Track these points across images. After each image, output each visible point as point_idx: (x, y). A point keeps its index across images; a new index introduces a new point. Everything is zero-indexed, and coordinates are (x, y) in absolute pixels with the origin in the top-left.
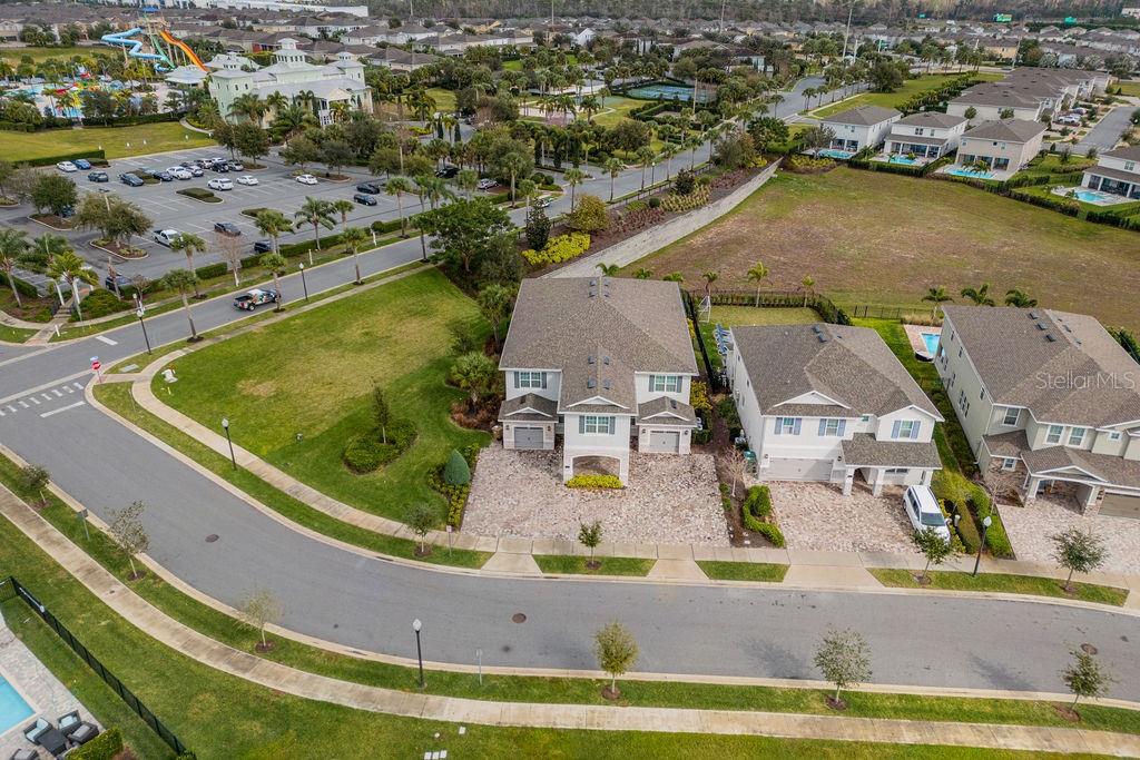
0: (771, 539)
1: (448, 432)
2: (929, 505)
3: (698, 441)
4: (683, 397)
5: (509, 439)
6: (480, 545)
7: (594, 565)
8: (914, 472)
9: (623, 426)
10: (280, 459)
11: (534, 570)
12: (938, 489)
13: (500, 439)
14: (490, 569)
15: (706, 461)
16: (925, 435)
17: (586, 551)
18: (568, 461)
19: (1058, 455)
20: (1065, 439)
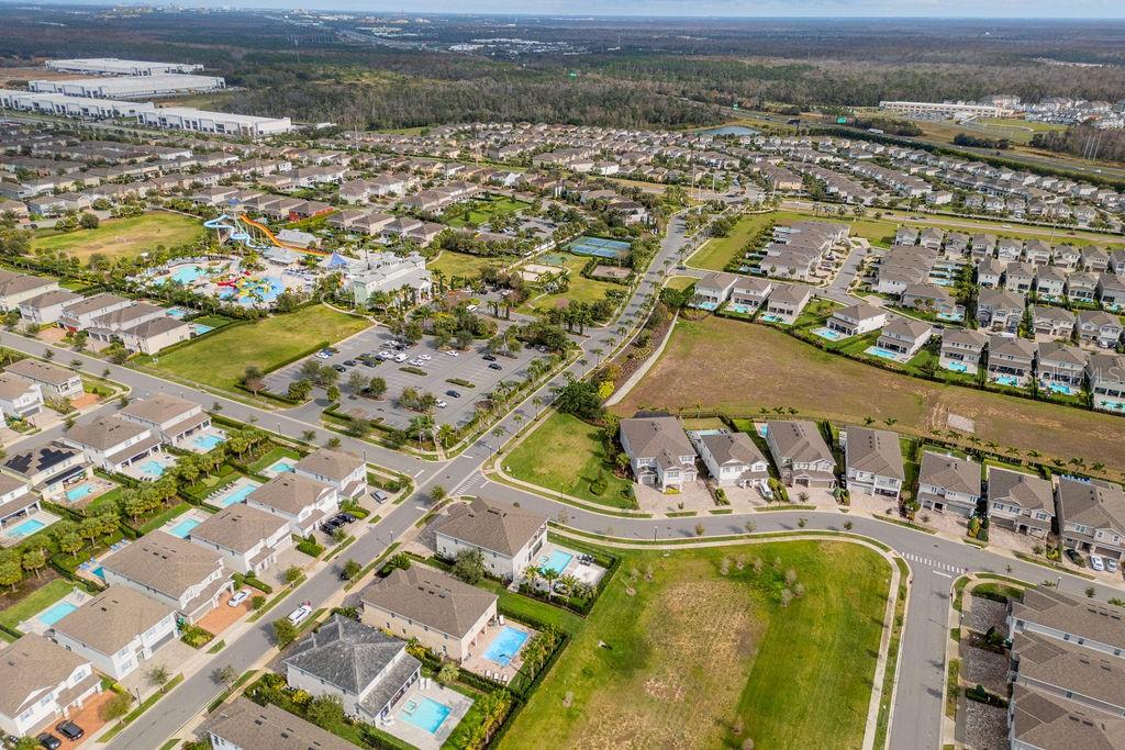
0: (726, 503)
1: (619, 480)
2: (767, 489)
3: (698, 476)
4: (693, 463)
5: (640, 481)
8: (763, 480)
9: (681, 474)
10: (572, 493)
12: (769, 485)
13: (637, 481)
14: (654, 518)
16: (765, 469)
18: (664, 486)
19: (800, 472)
20: (802, 467)
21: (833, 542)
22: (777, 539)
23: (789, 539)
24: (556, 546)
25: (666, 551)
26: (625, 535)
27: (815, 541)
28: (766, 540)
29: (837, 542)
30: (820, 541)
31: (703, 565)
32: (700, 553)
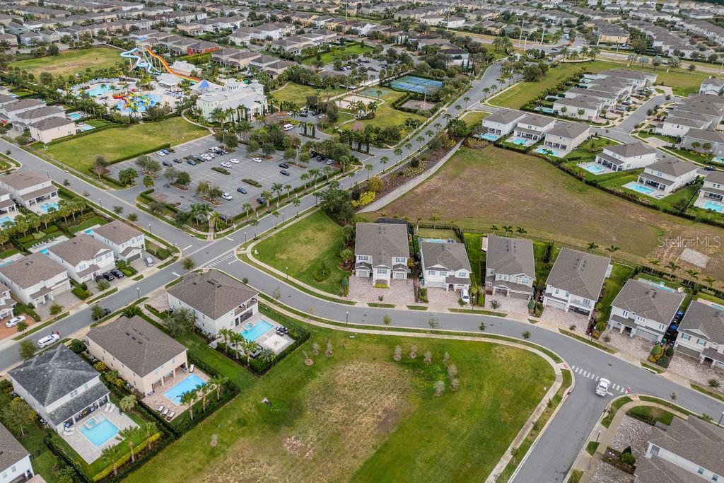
0: (426, 302)
1: (340, 271)
2: (466, 293)
3: (409, 276)
4: (406, 264)
5: (357, 274)
6: (353, 300)
7: (381, 306)
8: (464, 286)
9: (389, 272)
10: (297, 277)
11: (367, 306)
12: (469, 290)
13: (355, 274)
14: (356, 305)
15: (411, 281)
16: (468, 276)
17: (380, 302)
18: (374, 280)
19: (501, 282)
20: (503, 278)
21: (508, 347)
22: (458, 338)
23: (468, 339)
24: (264, 317)
25: (354, 334)
26: (325, 316)
27: (491, 344)
28: (446, 337)
29: (512, 348)
30: (496, 345)
31: (380, 349)
32: (382, 339)
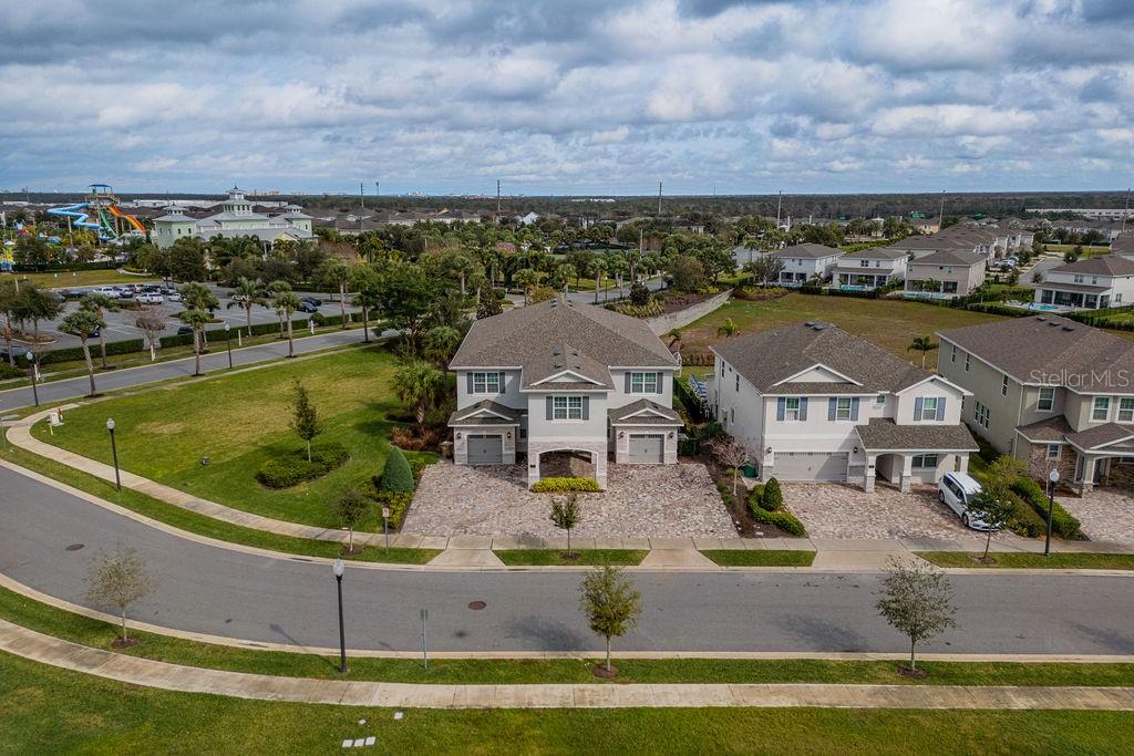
5: (461, 457)
6: (425, 545)
7: (571, 557)
11: (495, 563)
14: (438, 564)
15: (697, 468)
18: (533, 456)
